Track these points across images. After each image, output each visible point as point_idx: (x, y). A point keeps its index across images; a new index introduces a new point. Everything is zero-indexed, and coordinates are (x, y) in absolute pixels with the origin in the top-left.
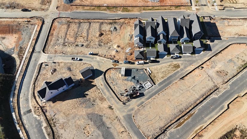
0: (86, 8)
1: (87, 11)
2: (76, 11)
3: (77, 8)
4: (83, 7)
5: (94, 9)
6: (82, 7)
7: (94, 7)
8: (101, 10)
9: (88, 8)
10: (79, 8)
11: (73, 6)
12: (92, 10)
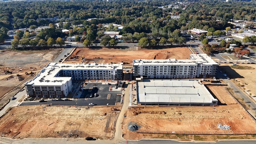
0: (154, 135)
1: (156, 139)
2: (144, 139)
3: (144, 135)
4: (151, 134)
5: (162, 137)
6: (149, 134)
7: (162, 135)
8: (172, 138)
9: (156, 135)
10: (147, 135)
11: (139, 134)
12: (161, 138)
